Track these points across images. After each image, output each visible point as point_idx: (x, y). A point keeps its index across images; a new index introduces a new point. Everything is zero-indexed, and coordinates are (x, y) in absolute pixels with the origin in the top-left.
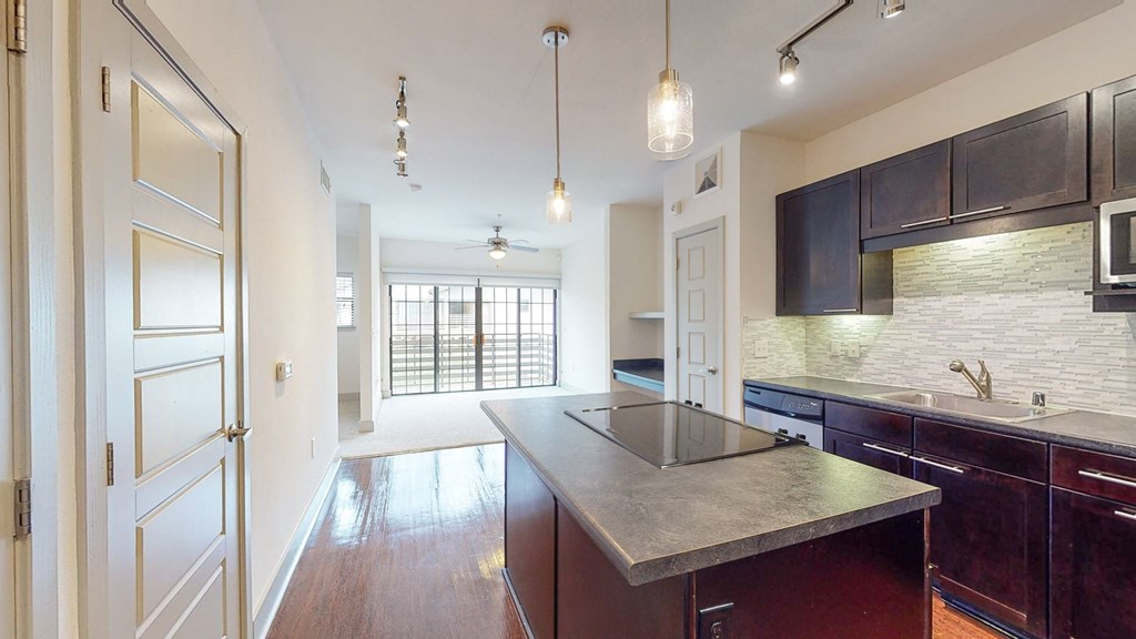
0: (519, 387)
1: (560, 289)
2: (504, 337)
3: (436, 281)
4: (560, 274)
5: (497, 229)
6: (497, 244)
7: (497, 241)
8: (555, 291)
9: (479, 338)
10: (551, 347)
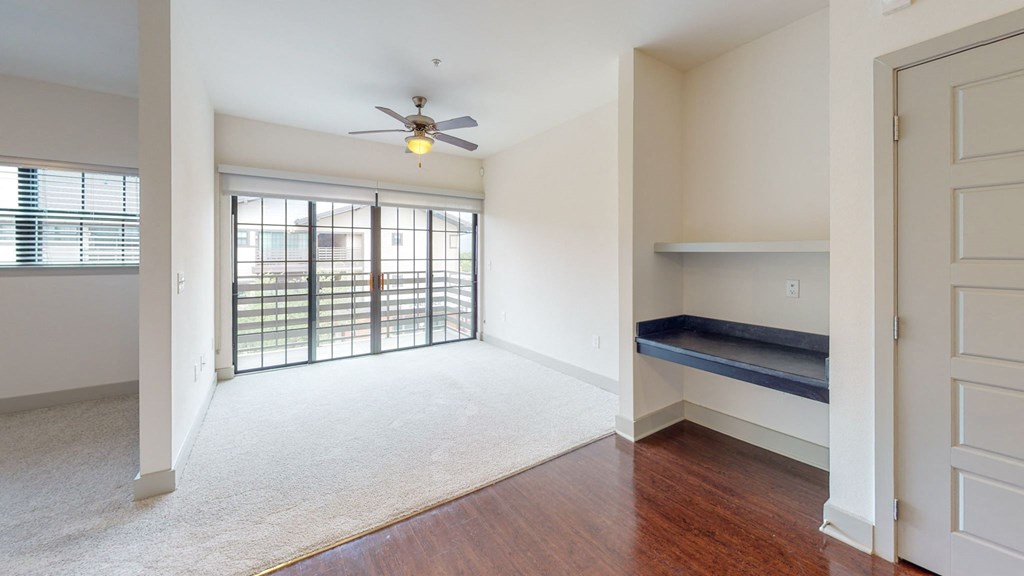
0: (431, 344)
1: (482, 212)
2: (411, 276)
3: (313, 192)
4: (483, 193)
5: (420, 102)
6: (420, 127)
7: (420, 120)
8: (475, 216)
9: (377, 280)
10: (470, 289)
